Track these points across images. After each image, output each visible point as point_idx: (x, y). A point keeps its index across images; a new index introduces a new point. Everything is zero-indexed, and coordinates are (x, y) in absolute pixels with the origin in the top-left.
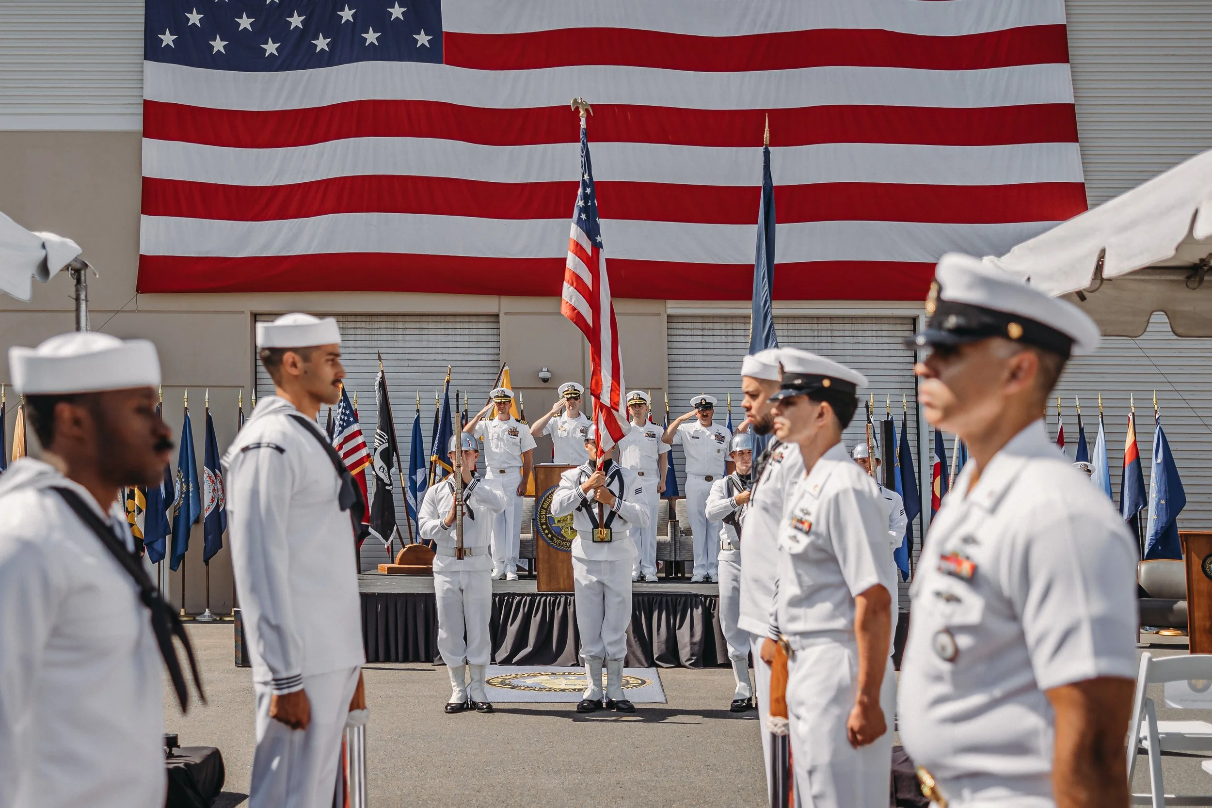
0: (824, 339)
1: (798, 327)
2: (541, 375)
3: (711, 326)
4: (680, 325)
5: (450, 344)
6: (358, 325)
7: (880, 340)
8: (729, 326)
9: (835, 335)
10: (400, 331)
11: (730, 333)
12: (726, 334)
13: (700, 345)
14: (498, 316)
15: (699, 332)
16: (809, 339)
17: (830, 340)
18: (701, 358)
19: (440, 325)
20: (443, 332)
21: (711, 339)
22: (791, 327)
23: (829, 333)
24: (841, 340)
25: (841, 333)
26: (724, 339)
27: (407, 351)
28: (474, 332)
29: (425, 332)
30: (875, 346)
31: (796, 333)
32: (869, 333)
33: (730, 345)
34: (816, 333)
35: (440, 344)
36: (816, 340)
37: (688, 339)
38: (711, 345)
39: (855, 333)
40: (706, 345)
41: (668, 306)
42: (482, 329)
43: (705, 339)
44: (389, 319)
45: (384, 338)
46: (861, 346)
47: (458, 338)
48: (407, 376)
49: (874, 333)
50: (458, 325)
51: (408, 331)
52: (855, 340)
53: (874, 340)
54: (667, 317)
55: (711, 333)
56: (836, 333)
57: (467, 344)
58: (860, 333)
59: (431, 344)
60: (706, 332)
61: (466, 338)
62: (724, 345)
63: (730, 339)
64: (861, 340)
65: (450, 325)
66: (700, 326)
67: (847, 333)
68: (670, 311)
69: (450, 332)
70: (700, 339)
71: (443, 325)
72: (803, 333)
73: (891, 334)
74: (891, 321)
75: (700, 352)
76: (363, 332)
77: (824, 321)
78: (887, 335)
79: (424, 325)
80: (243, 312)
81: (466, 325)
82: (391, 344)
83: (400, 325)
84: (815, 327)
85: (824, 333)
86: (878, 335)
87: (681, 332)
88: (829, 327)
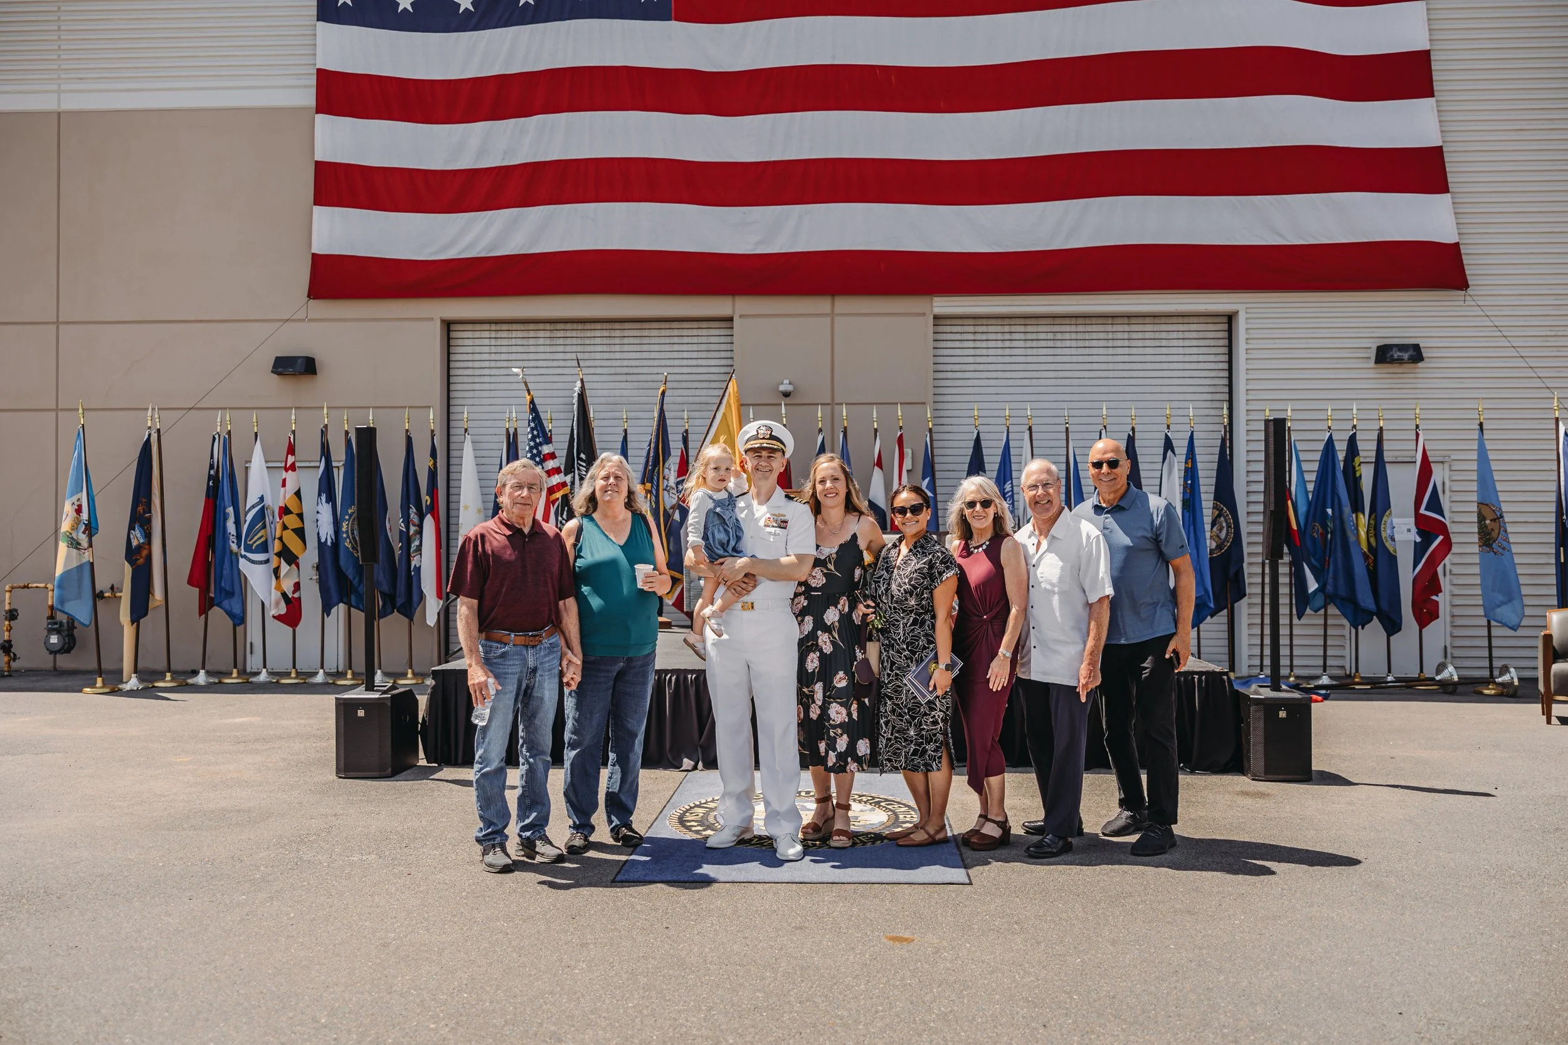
0: (1119, 343)
1: (1089, 328)
2: (782, 388)
3: (984, 329)
4: (948, 329)
5: (675, 355)
6: (569, 334)
7: (1187, 343)
8: (1007, 329)
9: (1133, 337)
10: (617, 341)
11: (1007, 336)
12: (1002, 338)
13: (971, 352)
14: (731, 319)
15: (971, 337)
16: (1102, 343)
17: (1126, 343)
18: (972, 367)
19: (664, 333)
20: (668, 340)
21: (984, 344)
22: (1081, 328)
23: (1126, 336)
24: (1140, 343)
25: (1140, 335)
26: (1000, 344)
27: (626, 363)
28: (704, 340)
29: (646, 341)
30: (1181, 351)
31: (1087, 336)
32: (1175, 335)
33: (1007, 352)
34: (1110, 336)
35: (663, 355)
36: (1110, 343)
37: (957, 344)
38: (984, 352)
39: (1157, 335)
40: (978, 352)
41: (935, 304)
42: (713, 336)
43: (978, 344)
44: (606, 326)
45: (599, 348)
46: (1164, 351)
47: (685, 348)
48: (626, 393)
49: (1180, 335)
50: (685, 332)
51: (626, 341)
52: (1157, 343)
53: (1181, 343)
54: (934, 318)
55: (984, 337)
56: (1134, 336)
57: (695, 355)
58: (1164, 335)
59: (653, 355)
60: (978, 337)
61: (695, 347)
62: (1000, 352)
63: (1007, 344)
64: (1164, 343)
65: (676, 332)
66: (971, 329)
67: (1148, 335)
68: (937, 311)
69: (676, 340)
70: (971, 344)
71: (667, 332)
72: (1094, 336)
73: (1201, 335)
74: (1202, 320)
75: (971, 360)
76: (574, 341)
77: (1120, 321)
78: (1196, 337)
79: (646, 333)
80: (432, 319)
81: (695, 332)
82: (606, 356)
83: (617, 333)
84: (1109, 328)
85: (1119, 336)
86: (1185, 337)
87: (949, 337)
88: (1126, 328)
